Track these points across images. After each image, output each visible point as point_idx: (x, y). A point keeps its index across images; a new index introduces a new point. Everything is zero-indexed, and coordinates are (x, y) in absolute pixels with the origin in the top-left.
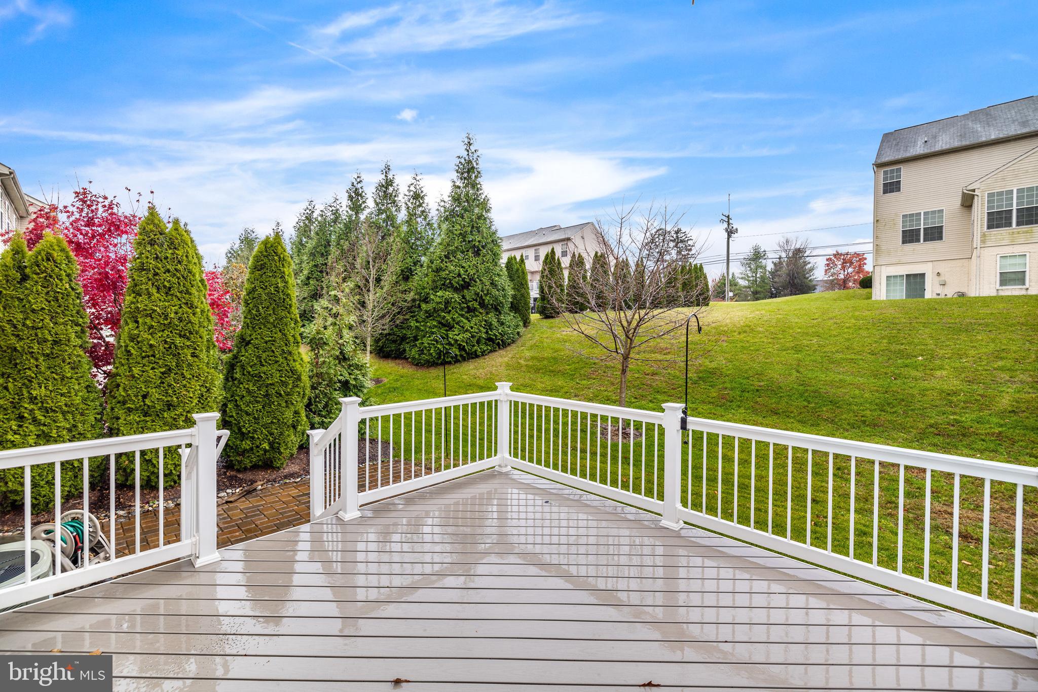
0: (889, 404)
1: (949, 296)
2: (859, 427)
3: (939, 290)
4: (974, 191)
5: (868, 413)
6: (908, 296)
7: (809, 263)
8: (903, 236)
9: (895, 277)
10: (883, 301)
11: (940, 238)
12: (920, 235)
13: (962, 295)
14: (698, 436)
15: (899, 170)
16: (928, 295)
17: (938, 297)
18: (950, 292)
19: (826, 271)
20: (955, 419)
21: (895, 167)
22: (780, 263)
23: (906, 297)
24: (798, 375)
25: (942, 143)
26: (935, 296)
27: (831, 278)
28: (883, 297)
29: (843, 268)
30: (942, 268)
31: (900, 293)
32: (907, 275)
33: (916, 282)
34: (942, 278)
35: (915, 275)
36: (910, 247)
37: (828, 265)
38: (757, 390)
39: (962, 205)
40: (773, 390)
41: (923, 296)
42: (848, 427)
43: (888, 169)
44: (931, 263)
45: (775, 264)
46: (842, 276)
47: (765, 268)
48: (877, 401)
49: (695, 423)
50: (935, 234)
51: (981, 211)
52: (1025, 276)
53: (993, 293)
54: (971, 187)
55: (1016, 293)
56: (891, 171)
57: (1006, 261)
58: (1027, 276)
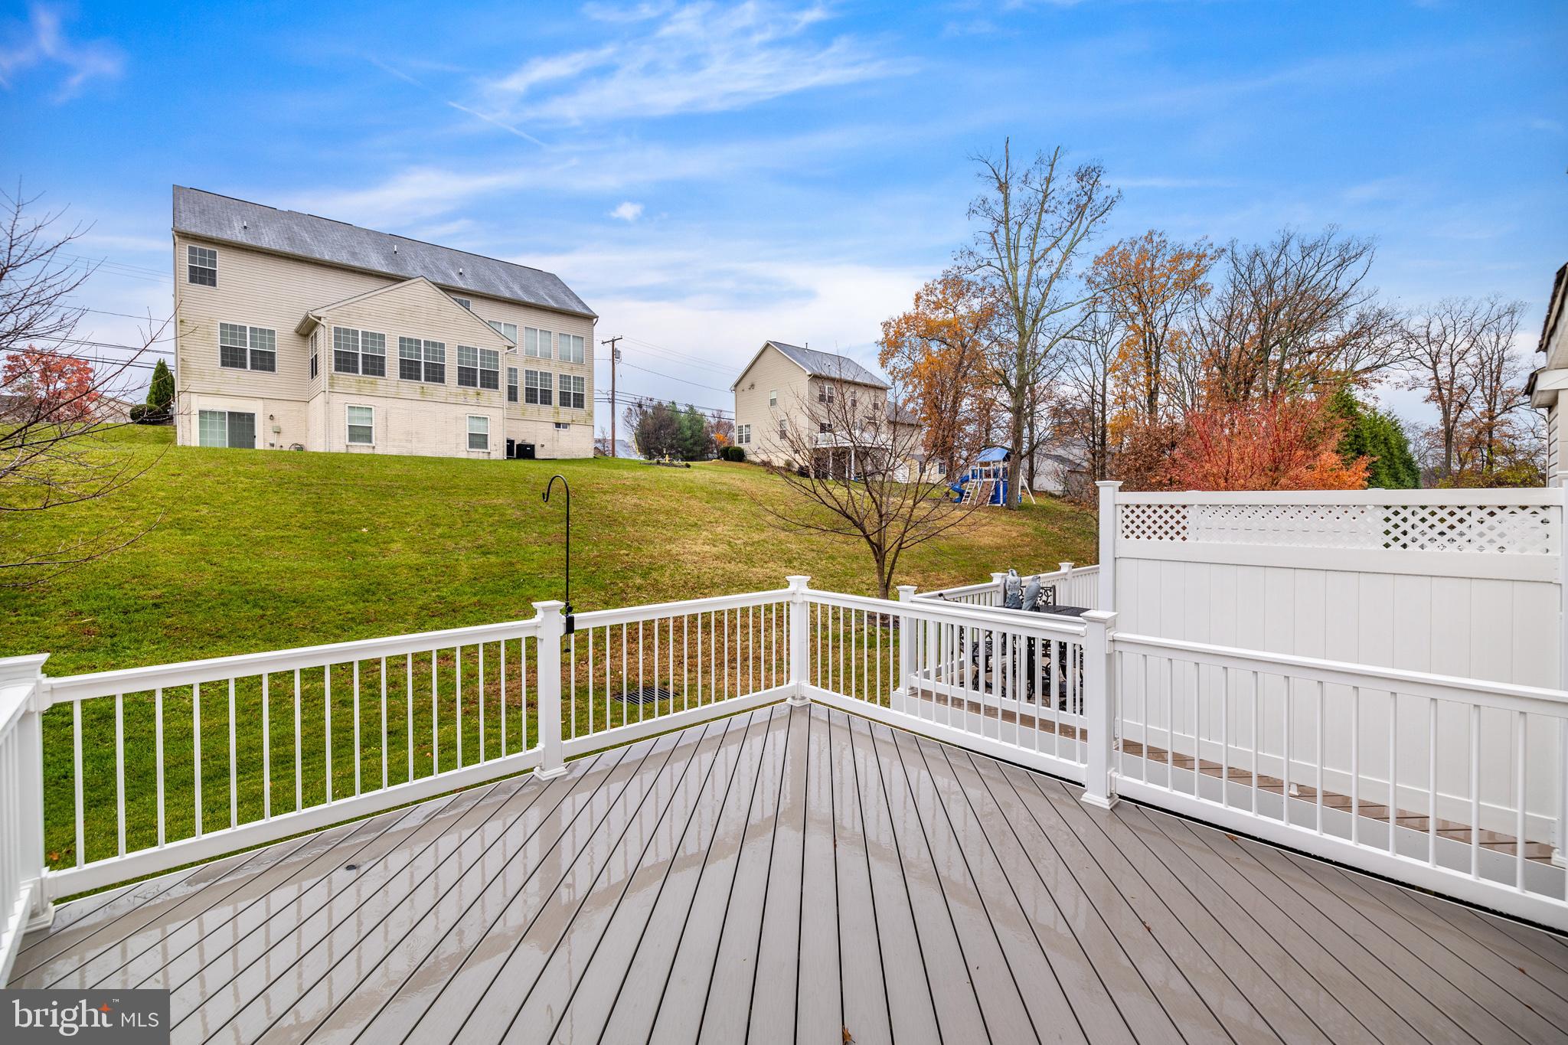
0: (368, 591)
1: (286, 448)
2: (352, 629)
3: (273, 439)
4: (320, 319)
5: (350, 607)
6: (232, 444)
8: (222, 355)
9: (213, 413)
10: (195, 448)
11: (271, 368)
12: (245, 359)
13: (301, 448)
15: (215, 255)
16: (259, 444)
17: (272, 448)
18: (286, 443)
20: (438, 596)
21: (208, 248)
23: (229, 446)
24: (215, 568)
25: (268, 239)
26: (268, 448)
27: (19, 394)
28: (195, 441)
30: (276, 409)
31: (220, 438)
32: (230, 413)
33: (241, 425)
34: (276, 423)
35: (241, 415)
36: (233, 373)
38: (156, 606)
39: (301, 331)
40: (192, 600)
41: (252, 445)
42: (337, 632)
43: (198, 246)
44: (261, 401)
48: (353, 590)
50: (265, 361)
51: (325, 346)
52: (371, 433)
53: (343, 450)
54: (317, 313)
55: (365, 451)
56: (203, 252)
57: (356, 413)
58: (373, 432)
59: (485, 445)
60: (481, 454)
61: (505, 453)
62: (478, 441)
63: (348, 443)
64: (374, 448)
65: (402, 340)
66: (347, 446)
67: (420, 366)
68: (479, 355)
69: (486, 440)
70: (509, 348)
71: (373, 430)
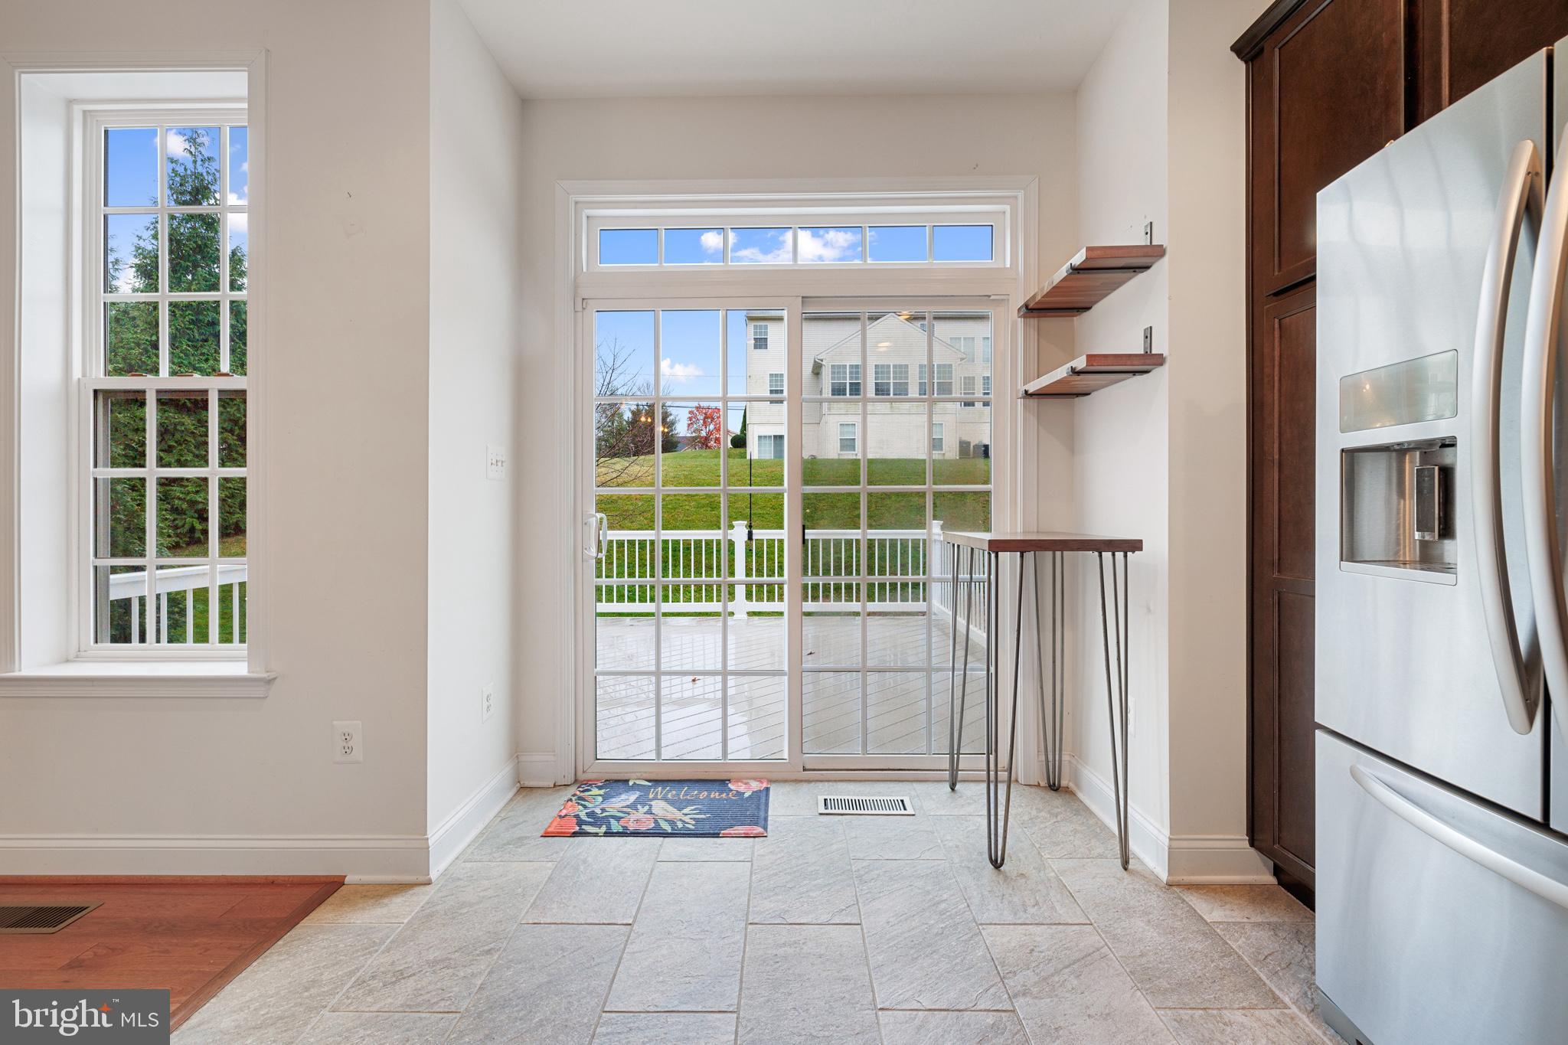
1: (805, 458)
4: (822, 361)
6: (775, 457)
7: (671, 415)
9: (766, 437)
10: (755, 459)
13: (814, 458)
14: (760, 542)
15: (766, 327)
18: (806, 454)
19: (689, 425)
21: (763, 323)
22: (638, 410)
27: (694, 435)
29: (705, 423)
31: (768, 453)
32: (772, 436)
33: (778, 443)
37: (690, 419)
39: (813, 372)
43: (757, 324)
45: (633, 413)
46: (703, 434)
47: (621, 416)
49: (758, 534)
51: (827, 380)
52: (854, 443)
53: (836, 457)
54: (820, 357)
55: (851, 457)
56: (761, 327)
57: (846, 429)
58: (856, 443)
59: (941, 447)
61: (958, 453)
62: (936, 444)
63: (839, 452)
64: (856, 454)
65: (877, 367)
66: (839, 454)
67: (890, 386)
68: (936, 369)
69: (942, 442)
70: (962, 359)
71: (856, 441)
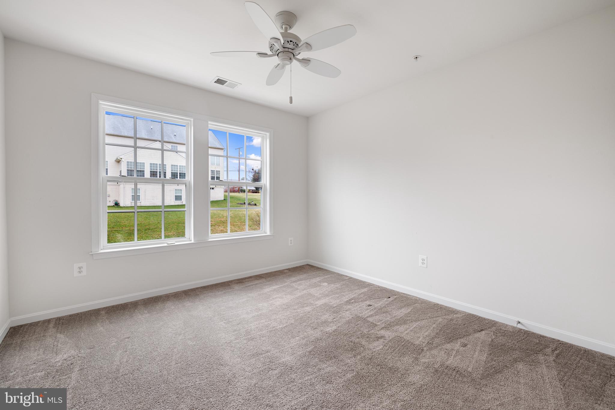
59: (181, 199)
60: (179, 203)
62: (178, 198)
63: (131, 201)
64: (141, 202)
65: (151, 164)
66: (131, 202)
67: (157, 172)
68: (179, 167)
69: (181, 197)
71: (140, 196)
